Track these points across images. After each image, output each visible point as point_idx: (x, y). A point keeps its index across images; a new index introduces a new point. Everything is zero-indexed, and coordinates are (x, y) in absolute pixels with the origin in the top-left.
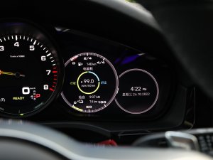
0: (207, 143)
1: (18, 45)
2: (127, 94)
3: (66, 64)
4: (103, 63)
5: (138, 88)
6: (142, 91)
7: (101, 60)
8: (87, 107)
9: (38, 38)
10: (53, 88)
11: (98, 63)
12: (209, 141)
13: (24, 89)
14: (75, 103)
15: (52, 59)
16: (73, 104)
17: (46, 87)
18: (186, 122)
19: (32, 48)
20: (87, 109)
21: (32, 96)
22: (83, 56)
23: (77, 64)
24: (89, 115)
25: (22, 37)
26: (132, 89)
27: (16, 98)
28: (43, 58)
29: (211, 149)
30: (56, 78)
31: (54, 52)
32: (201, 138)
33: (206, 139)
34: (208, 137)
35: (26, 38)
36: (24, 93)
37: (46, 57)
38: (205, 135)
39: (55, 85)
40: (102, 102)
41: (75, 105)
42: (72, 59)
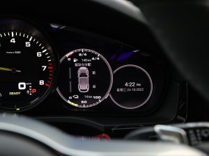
0: (197, 136)
1: (14, 42)
2: (121, 90)
3: (61, 61)
4: (98, 59)
5: (132, 84)
6: (136, 87)
7: (96, 56)
8: (83, 102)
9: (33, 34)
10: (49, 84)
11: (93, 59)
12: (199, 135)
13: (20, 84)
14: (70, 98)
15: (48, 55)
16: (68, 99)
17: (42, 83)
18: (179, 117)
19: (28, 44)
20: (83, 105)
21: (28, 92)
22: (78, 53)
23: (72, 60)
24: (84, 110)
25: (18, 34)
26: (126, 84)
27: (12, 93)
28: (39, 54)
29: (201, 142)
30: (51, 73)
31: (49, 48)
32: (191, 132)
33: (195, 133)
34: (198, 131)
35: (22, 35)
36: (20, 88)
37: (42, 54)
38: (194, 129)
39: (50, 80)
40: (97, 97)
41: (70, 100)
42: (67, 55)
